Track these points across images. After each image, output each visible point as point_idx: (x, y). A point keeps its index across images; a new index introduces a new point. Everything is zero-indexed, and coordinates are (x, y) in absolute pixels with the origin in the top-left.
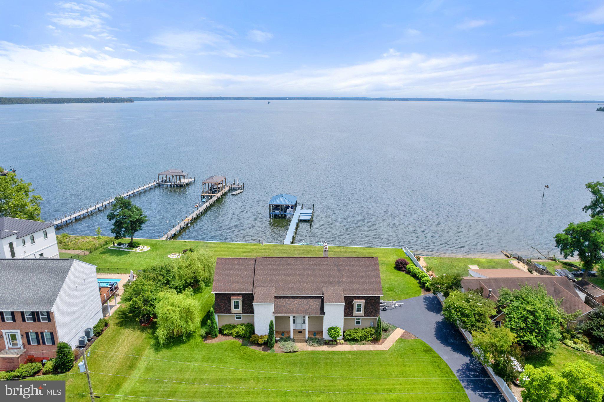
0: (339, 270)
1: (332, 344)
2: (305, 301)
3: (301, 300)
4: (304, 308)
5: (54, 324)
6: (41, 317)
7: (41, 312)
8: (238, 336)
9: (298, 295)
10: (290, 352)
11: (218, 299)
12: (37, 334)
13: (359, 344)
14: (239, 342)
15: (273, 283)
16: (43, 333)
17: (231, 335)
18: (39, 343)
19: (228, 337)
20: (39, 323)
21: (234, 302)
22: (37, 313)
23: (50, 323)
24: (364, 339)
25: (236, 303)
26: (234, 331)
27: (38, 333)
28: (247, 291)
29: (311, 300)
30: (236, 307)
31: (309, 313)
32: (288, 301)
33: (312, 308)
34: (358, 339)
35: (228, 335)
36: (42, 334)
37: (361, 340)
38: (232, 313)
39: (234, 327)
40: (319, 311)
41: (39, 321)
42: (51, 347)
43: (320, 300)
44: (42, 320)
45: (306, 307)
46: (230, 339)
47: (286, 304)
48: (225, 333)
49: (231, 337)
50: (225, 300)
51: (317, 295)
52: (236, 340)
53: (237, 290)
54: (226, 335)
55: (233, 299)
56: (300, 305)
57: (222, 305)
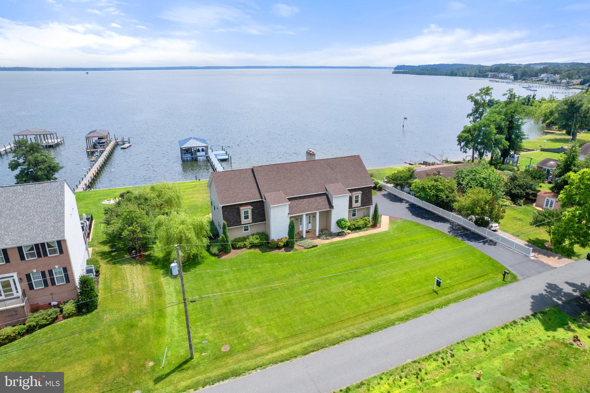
0: (332, 169)
1: (342, 235)
2: (313, 199)
3: (309, 199)
4: (314, 205)
5: (68, 255)
6: (47, 249)
7: (47, 243)
8: (253, 246)
9: (306, 195)
10: (312, 247)
11: (225, 213)
12: (43, 273)
13: (363, 231)
14: (257, 251)
15: (278, 187)
16: (52, 270)
17: (245, 246)
18: (46, 285)
19: (241, 250)
20: (46, 258)
21: (244, 212)
22: (43, 245)
23: (62, 255)
24: (365, 226)
25: (246, 212)
26: (247, 243)
27: (44, 271)
28: (256, 199)
29: (318, 198)
30: (246, 217)
31: (320, 209)
32: (298, 201)
33: (321, 205)
34: (362, 226)
35: (242, 248)
36: (51, 272)
37: (364, 228)
38: (243, 225)
39: (244, 239)
40: (328, 206)
41: (46, 255)
42: (64, 286)
43: (325, 197)
44: (50, 254)
45: (315, 204)
46: (245, 251)
47: (297, 204)
48: (238, 246)
49: (244, 249)
50: (233, 212)
51: (322, 193)
52: (252, 250)
53: (245, 199)
54: (240, 248)
55: (243, 209)
56: (309, 203)
57: (231, 218)
